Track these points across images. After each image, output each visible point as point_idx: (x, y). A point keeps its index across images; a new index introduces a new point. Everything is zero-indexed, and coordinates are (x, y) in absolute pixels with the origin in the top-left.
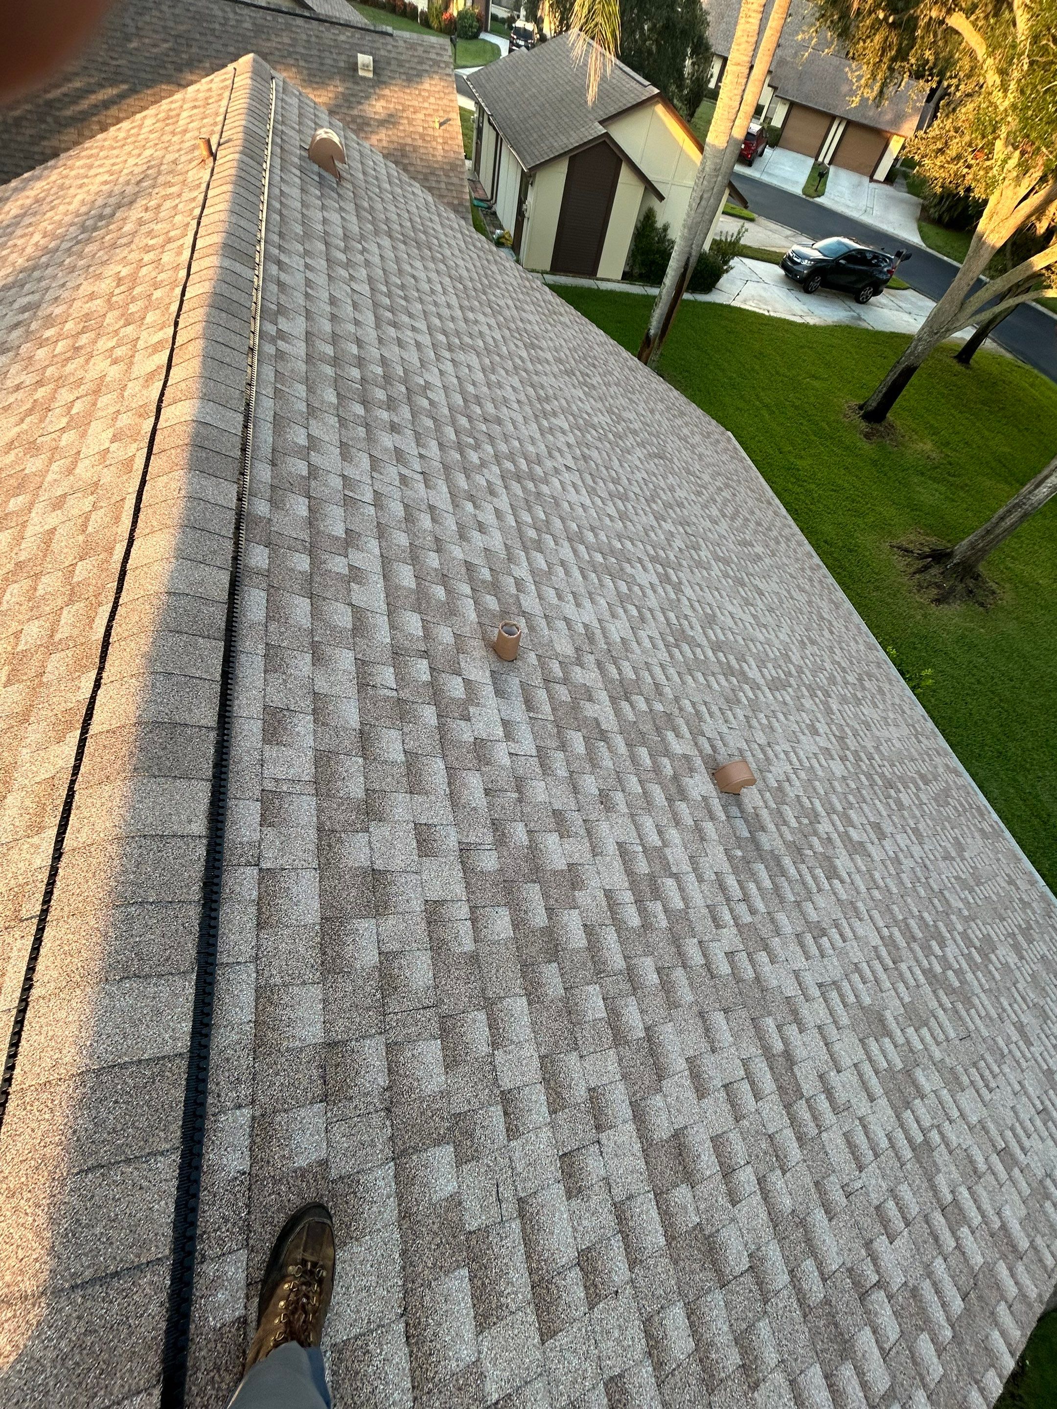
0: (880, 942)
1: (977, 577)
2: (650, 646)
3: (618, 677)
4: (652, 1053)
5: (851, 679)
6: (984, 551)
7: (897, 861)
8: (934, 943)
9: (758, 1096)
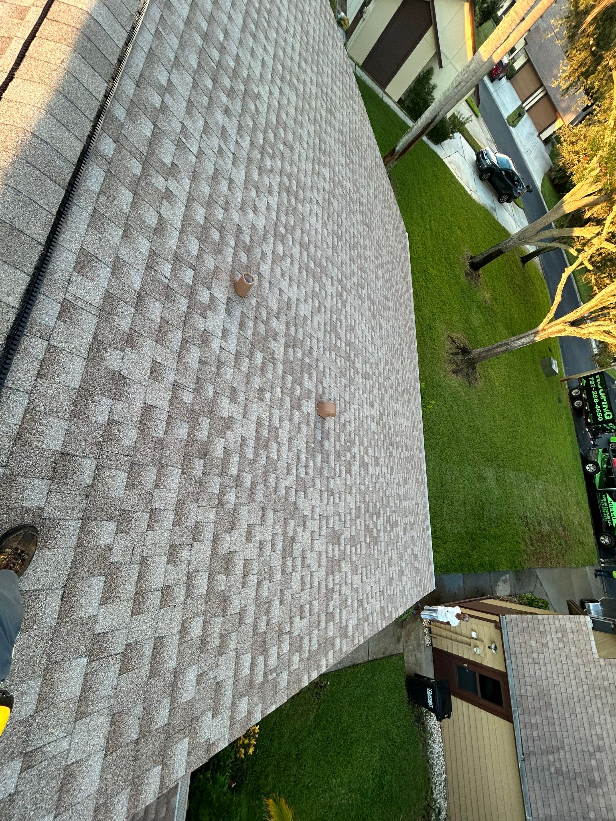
0: (354, 507)
1: (474, 369)
2: (317, 326)
3: (293, 334)
4: (233, 516)
5: (400, 389)
6: (483, 358)
7: (378, 477)
8: (375, 516)
9: (272, 550)
